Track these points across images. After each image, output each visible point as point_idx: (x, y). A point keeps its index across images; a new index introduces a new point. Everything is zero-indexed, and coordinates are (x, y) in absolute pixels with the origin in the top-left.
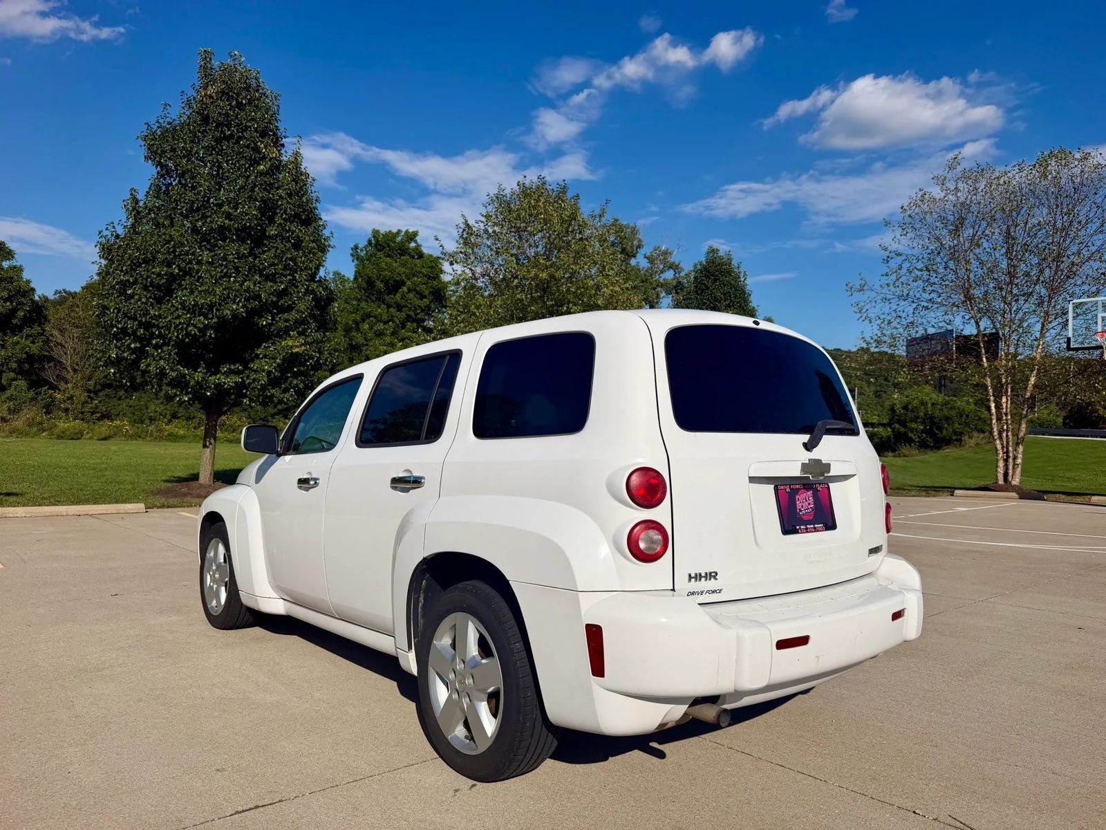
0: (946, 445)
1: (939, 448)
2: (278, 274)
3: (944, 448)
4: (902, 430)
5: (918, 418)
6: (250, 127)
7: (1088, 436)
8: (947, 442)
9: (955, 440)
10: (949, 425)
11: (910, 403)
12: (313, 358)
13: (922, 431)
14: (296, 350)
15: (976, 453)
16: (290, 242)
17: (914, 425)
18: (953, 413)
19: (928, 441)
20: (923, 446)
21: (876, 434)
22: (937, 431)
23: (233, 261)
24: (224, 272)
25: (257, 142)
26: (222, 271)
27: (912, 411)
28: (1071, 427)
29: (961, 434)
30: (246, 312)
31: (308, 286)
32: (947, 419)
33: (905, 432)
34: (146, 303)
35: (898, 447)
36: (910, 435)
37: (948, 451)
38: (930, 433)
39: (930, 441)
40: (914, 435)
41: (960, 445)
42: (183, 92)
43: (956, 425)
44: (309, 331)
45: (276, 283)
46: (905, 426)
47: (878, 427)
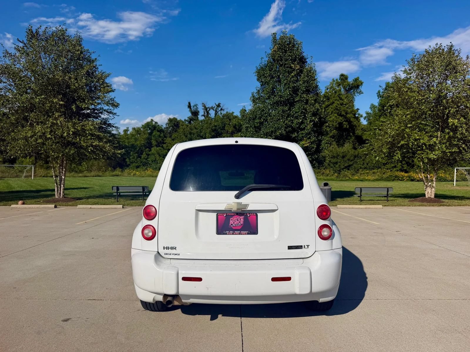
2: (299, 116)
6: (288, 59)
12: (314, 148)
14: (306, 145)
16: (304, 102)
23: (281, 114)
24: (278, 118)
25: (291, 65)
26: (277, 118)
30: (286, 133)
31: (311, 119)
34: (253, 134)
42: (266, 52)
44: (312, 137)
45: (298, 119)
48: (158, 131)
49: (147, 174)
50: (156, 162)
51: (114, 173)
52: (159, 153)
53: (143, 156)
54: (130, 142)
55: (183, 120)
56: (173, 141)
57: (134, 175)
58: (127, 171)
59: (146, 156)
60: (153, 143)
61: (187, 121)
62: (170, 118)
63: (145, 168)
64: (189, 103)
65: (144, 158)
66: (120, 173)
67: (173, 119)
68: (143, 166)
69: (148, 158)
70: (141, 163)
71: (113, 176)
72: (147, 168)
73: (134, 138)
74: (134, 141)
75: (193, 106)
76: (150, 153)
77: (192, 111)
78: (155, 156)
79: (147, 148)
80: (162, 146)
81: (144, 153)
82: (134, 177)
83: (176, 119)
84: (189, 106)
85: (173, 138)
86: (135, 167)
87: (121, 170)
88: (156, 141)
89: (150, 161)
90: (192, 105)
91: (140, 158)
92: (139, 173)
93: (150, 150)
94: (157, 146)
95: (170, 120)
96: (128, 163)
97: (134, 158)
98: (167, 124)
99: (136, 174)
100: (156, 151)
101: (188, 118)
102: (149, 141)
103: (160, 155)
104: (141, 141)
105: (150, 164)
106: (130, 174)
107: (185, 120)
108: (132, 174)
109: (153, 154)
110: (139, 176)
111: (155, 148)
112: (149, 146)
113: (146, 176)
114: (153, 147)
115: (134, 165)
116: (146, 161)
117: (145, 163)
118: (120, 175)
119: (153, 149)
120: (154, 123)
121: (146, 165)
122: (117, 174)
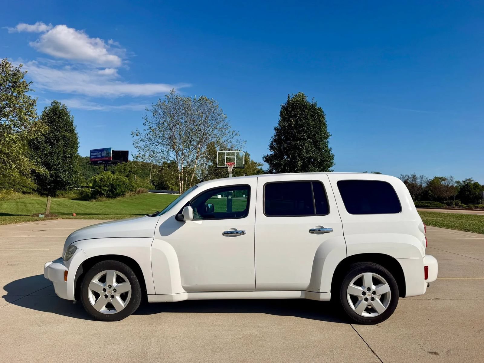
0: (118, 196)
1: (115, 197)
3: (117, 197)
4: (99, 190)
5: (106, 184)
7: (163, 193)
8: (118, 195)
9: (122, 194)
10: (119, 188)
11: (103, 178)
13: (108, 191)
15: (131, 199)
17: (105, 188)
18: (121, 183)
19: (110, 195)
20: (108, 196)
21: (84, 191)
22: (114, 191)
27: (104, 182)
28: (158, 189)
29: (124, 192)
32: (119, 185)
33: (100, 191)
35: (97, 197)
36: (102, 192)
37: (118, 199)
38: (111, 191)
39: (111, 195)
40: (105, 192)
41: (124, 196)
43: (122, 188)
46: (101, 188)
47: (85, 188)
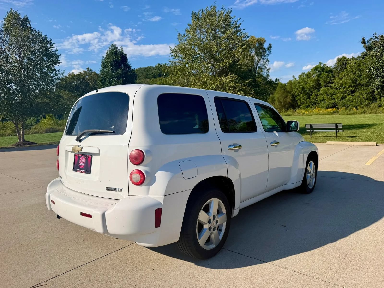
48: (326, 72)
49: (314, 113)
50: (324, 101)
51: (286, 113)
52: (327, 93)
53: (312, 97)
54: (301, 86)
55: (356, 57)
56: (340, 80)
57: (303, 114)
58: (298, 111)
59: (314, 97)
60: (322, 84)
61: (360, 57)
62: (339, 58)
63: (314, 107)
64: (363, 39)
65: (313, 99)
66: (291, 113)
67: (342, 58)
68: (312, 106)
69: (317, 98)
70: (310, 103)
71: (285, 116)
72: (315, 107)
73: (304, 82)
74: (304, 85)
75: (368, 41)
76: (318, 93)
77: (366, 46)
78: (324, 95)
79: (316, 89)
80: (330, 85)
81: (313, 94)
82: (303, 115)
83: (345, 58)
84: (364, 42)
85: (340, 77)
86: (305, 107)
87: (293, 110)
88: (324, 81)
89: (319, 101)
90: (366, 40)
91: (309, 99)
92: (307, 112)
93: (319, 91)
94: (325, 87)
95: (339, 60)
96: (299, 104)
97: (304, 99)
98: (336, 64)
99: (305, 113)
100: (324, 91)
101: (362, 54)
102: (318, 82)
103: (327, 95)
104: (311, 83)
105: (318, 104)
106: (300, 114)
107: (358, 57)
108: (302, 113)
109: (321, 94)
110: (308, 115)
111: (324, 88)
112: (318, 86)
113: (313, 114)
114: (321, 88)
115: (303, 105)
116: (315, 101)
117: (314, 103)
118: (292, 115)
119: (321, 89)
120: (322, 65)
121: (315, 105)
122: (289, 114)
